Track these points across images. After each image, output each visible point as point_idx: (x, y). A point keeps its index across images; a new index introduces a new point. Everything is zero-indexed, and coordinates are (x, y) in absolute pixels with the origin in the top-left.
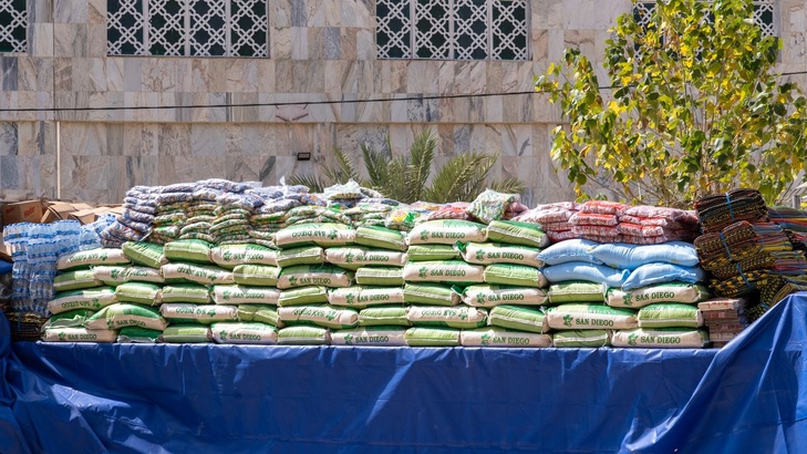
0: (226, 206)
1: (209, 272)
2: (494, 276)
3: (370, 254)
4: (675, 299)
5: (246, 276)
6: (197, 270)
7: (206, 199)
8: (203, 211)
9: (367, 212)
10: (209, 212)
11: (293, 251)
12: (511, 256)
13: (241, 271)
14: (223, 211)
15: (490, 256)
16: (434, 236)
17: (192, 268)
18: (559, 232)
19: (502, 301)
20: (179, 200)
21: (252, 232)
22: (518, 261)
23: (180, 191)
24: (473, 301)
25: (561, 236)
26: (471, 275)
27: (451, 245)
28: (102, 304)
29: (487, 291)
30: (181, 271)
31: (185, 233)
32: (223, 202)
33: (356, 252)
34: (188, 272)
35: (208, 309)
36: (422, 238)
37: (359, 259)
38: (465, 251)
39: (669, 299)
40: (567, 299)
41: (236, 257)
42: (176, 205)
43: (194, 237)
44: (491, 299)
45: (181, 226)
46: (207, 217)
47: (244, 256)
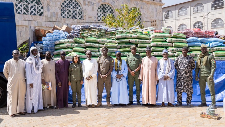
0: (100, 30)
1: (98, 45)
2: (176, 45)
3: (141, 40)
4: (222, 50)
5: (108, 46)
6: (94, 44)
7: (93, 28)
8: (92, 31)
9: (138, 31)
10: (95, 31)
11: (121, 40)
12: (180, 41)
13: (107, 44)
14: (99, 31)
15: (174, 41)
16: (158, 36)
17: (93, 44)
18: (189, 35)
19: (178, 51)
20: (86, 28)
21: (106, 36)
22: (181, 42)
23: (86, 26)
24: (170, 51)
25: (189, 36)
26: (169, 45)
27: (162, 38)
28: (69, 52)
29: (174, 48)
30: (90, 44)
31: (89, 36)
32: (99, 29)
33: (138, 40)
34: (92, 45)
35: (98, 53)
36: (155, 37)
37: (138, 41)
38: (167, 40)
39: (220, 50)
40: (194, 50)
41: (105, 41)
42: (86, 29)
43: (91, 37)
44: (175, 50)
45: (87, 34)
46: (95, 32)
47: (107, 41)
